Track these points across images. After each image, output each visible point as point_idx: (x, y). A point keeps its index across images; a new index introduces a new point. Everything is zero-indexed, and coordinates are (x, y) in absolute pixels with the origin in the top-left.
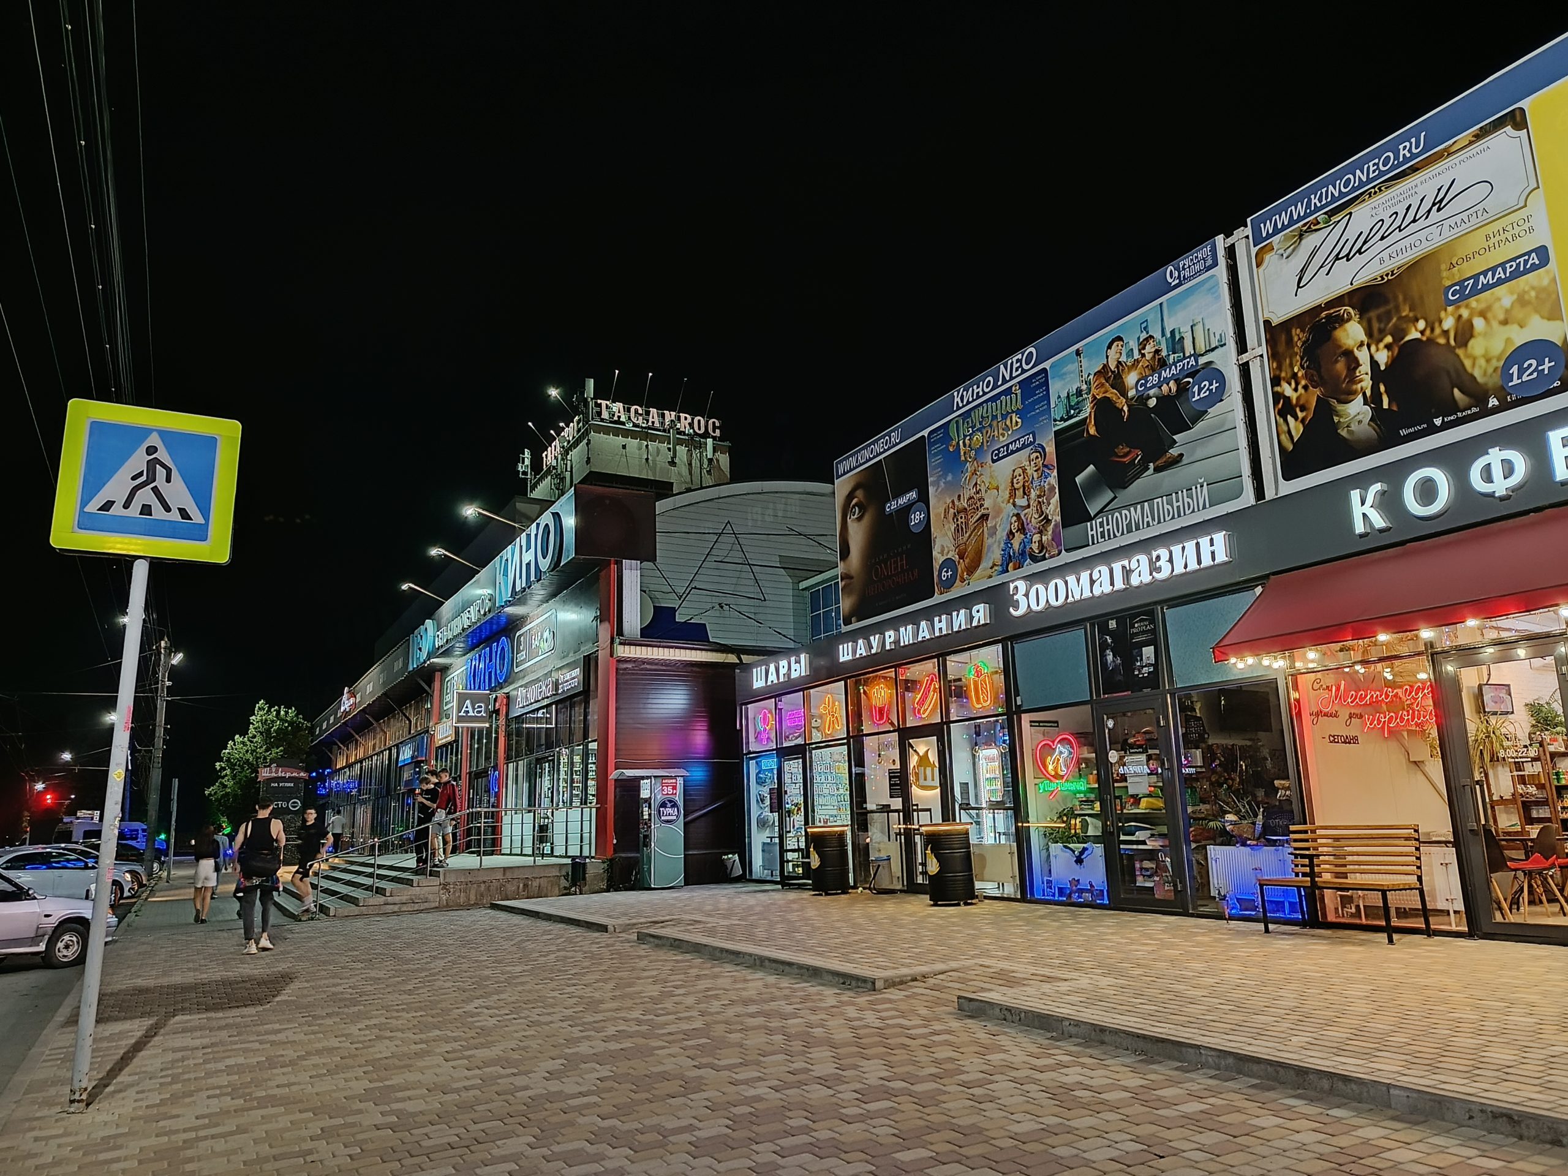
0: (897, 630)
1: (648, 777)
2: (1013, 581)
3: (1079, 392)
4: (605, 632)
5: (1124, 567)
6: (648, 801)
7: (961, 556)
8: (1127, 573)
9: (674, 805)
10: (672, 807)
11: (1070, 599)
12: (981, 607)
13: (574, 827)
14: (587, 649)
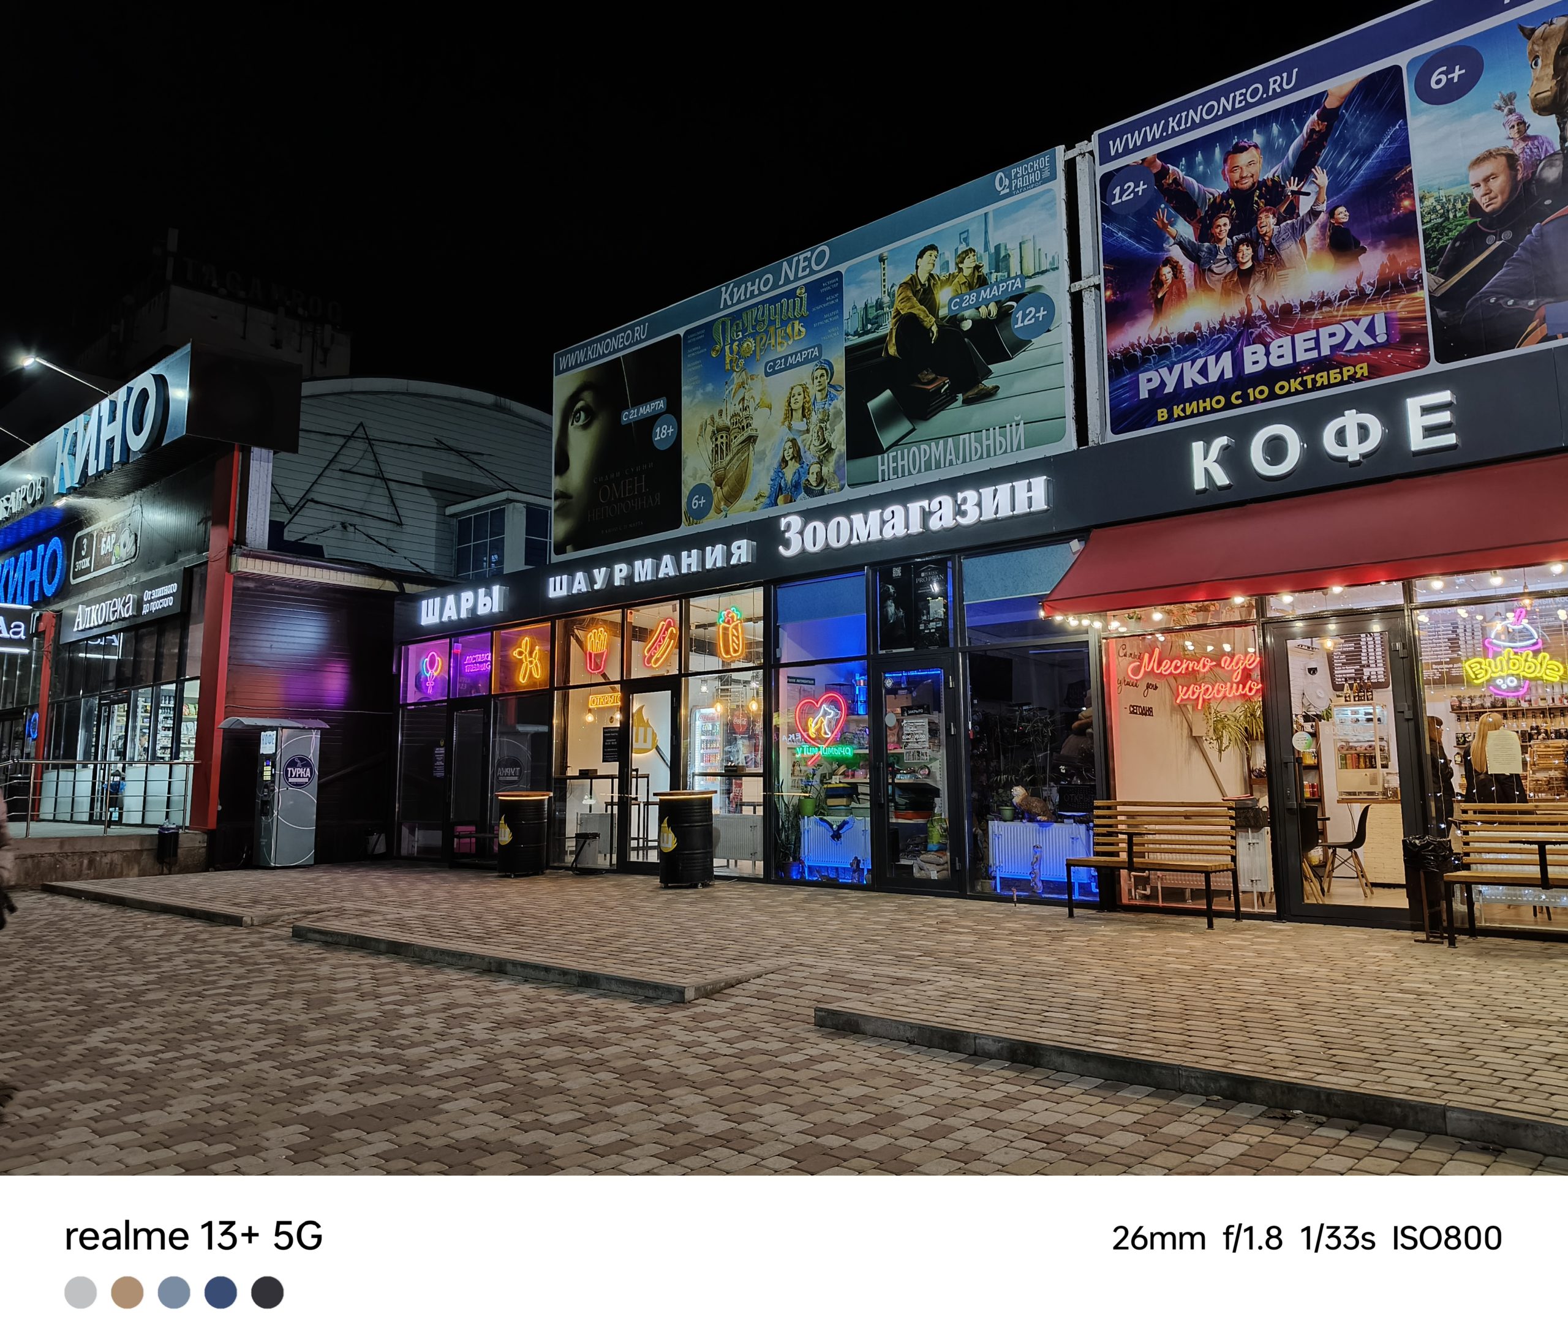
0: (631, 565)
1: (272, 728)
2: (785, 516)
3: (879, 305)
4: (218, 538)
5: (923, 509)
6: (271, 758)
7: (719, 483)
8: (926, 515)
9: (306, 763)
10: (303, 766)
11: (855, 541)
12: (744, 543)
13: (158, 789)
14: (188, 560)
